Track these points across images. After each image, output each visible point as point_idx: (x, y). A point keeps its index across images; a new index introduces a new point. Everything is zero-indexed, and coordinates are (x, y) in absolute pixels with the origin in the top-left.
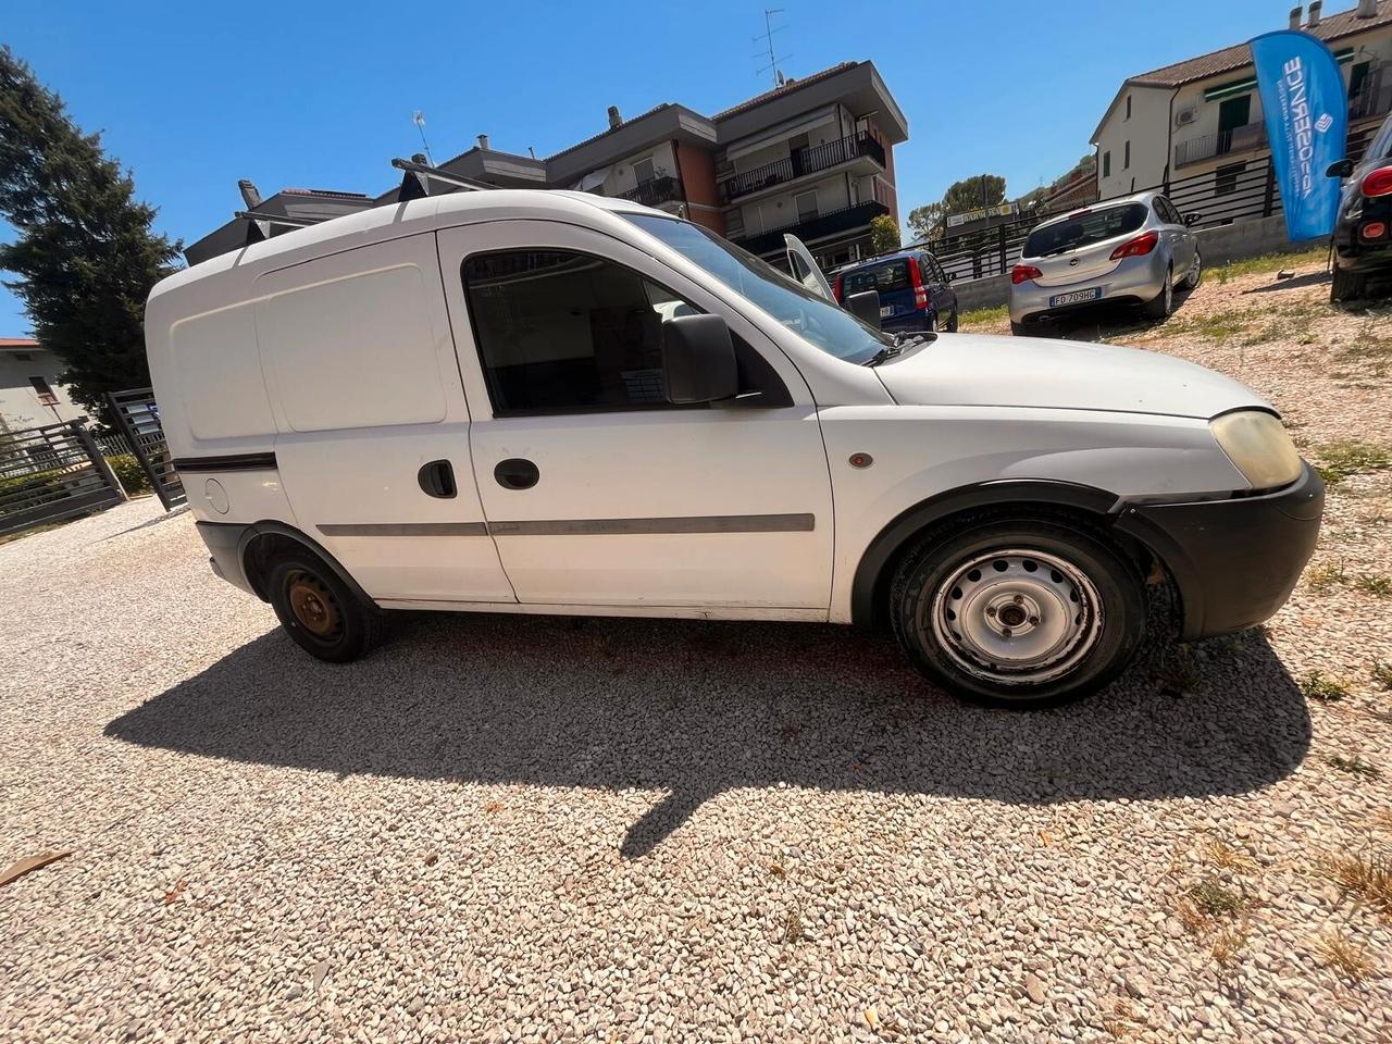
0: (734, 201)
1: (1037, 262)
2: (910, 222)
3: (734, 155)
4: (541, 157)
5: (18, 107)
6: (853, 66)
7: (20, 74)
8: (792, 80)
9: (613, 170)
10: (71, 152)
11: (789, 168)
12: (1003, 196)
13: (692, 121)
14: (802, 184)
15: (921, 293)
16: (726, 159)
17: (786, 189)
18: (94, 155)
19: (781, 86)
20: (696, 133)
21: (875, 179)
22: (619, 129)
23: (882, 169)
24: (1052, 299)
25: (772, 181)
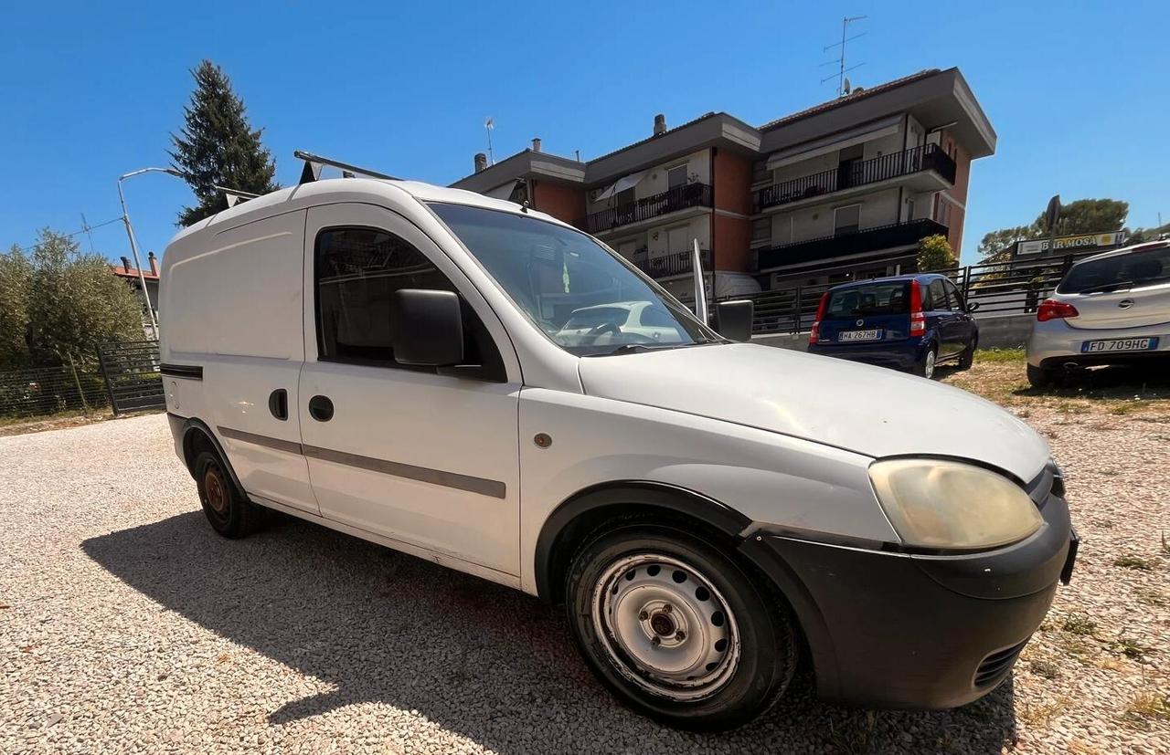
0: (766, 210)
1: (1073, 300)
2: (982, 246)
3: (774, 165)
4: (584, 160)
5: (217, 112)
6: (935, 73)
7: (223, 87)
8: (860, 89)
9: (647, 176)
10: (241, 144)
11: (834, 179)
12: (1121, 224)
13: (735, 129)
14: (841, 198)
15: (920, 320)
16: (766, 168)
17: (827, 201)
18: (255, 146)
19: (846, 94)
20: (739, 141)
21: (937, 195)
22: (663, 135)
23: (948, 185)
24: (1086, 344)
25: (812, 192)
